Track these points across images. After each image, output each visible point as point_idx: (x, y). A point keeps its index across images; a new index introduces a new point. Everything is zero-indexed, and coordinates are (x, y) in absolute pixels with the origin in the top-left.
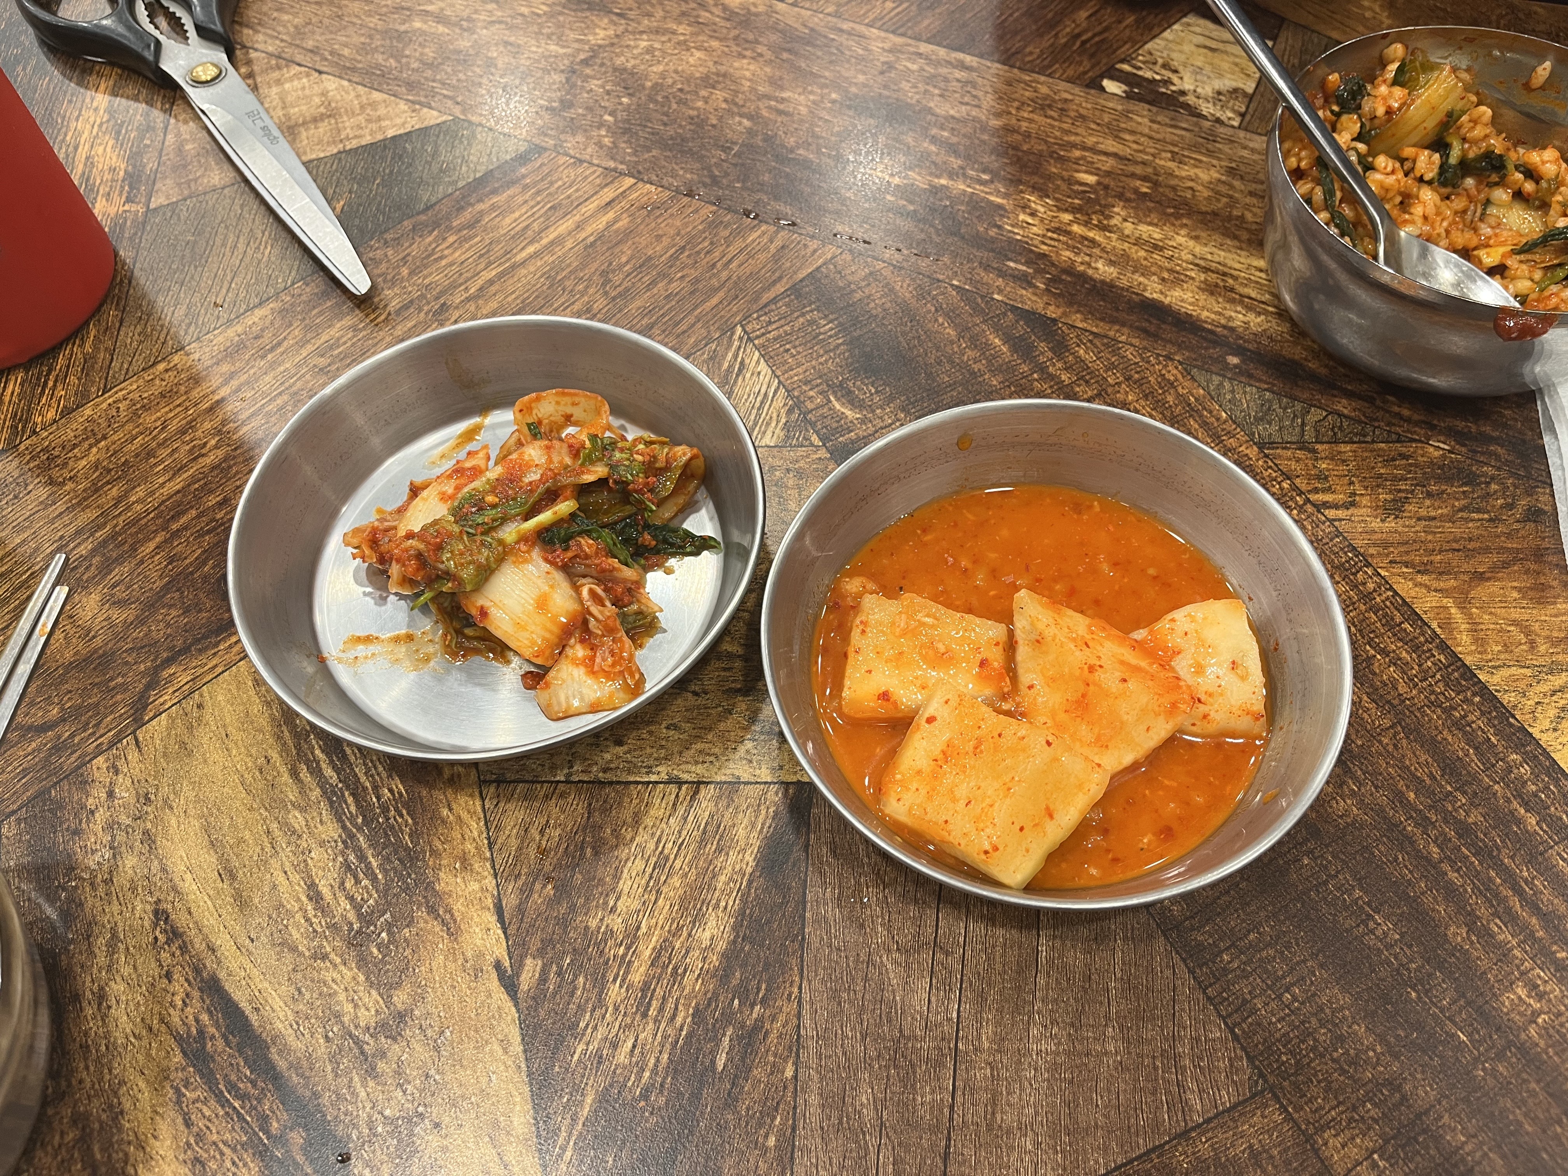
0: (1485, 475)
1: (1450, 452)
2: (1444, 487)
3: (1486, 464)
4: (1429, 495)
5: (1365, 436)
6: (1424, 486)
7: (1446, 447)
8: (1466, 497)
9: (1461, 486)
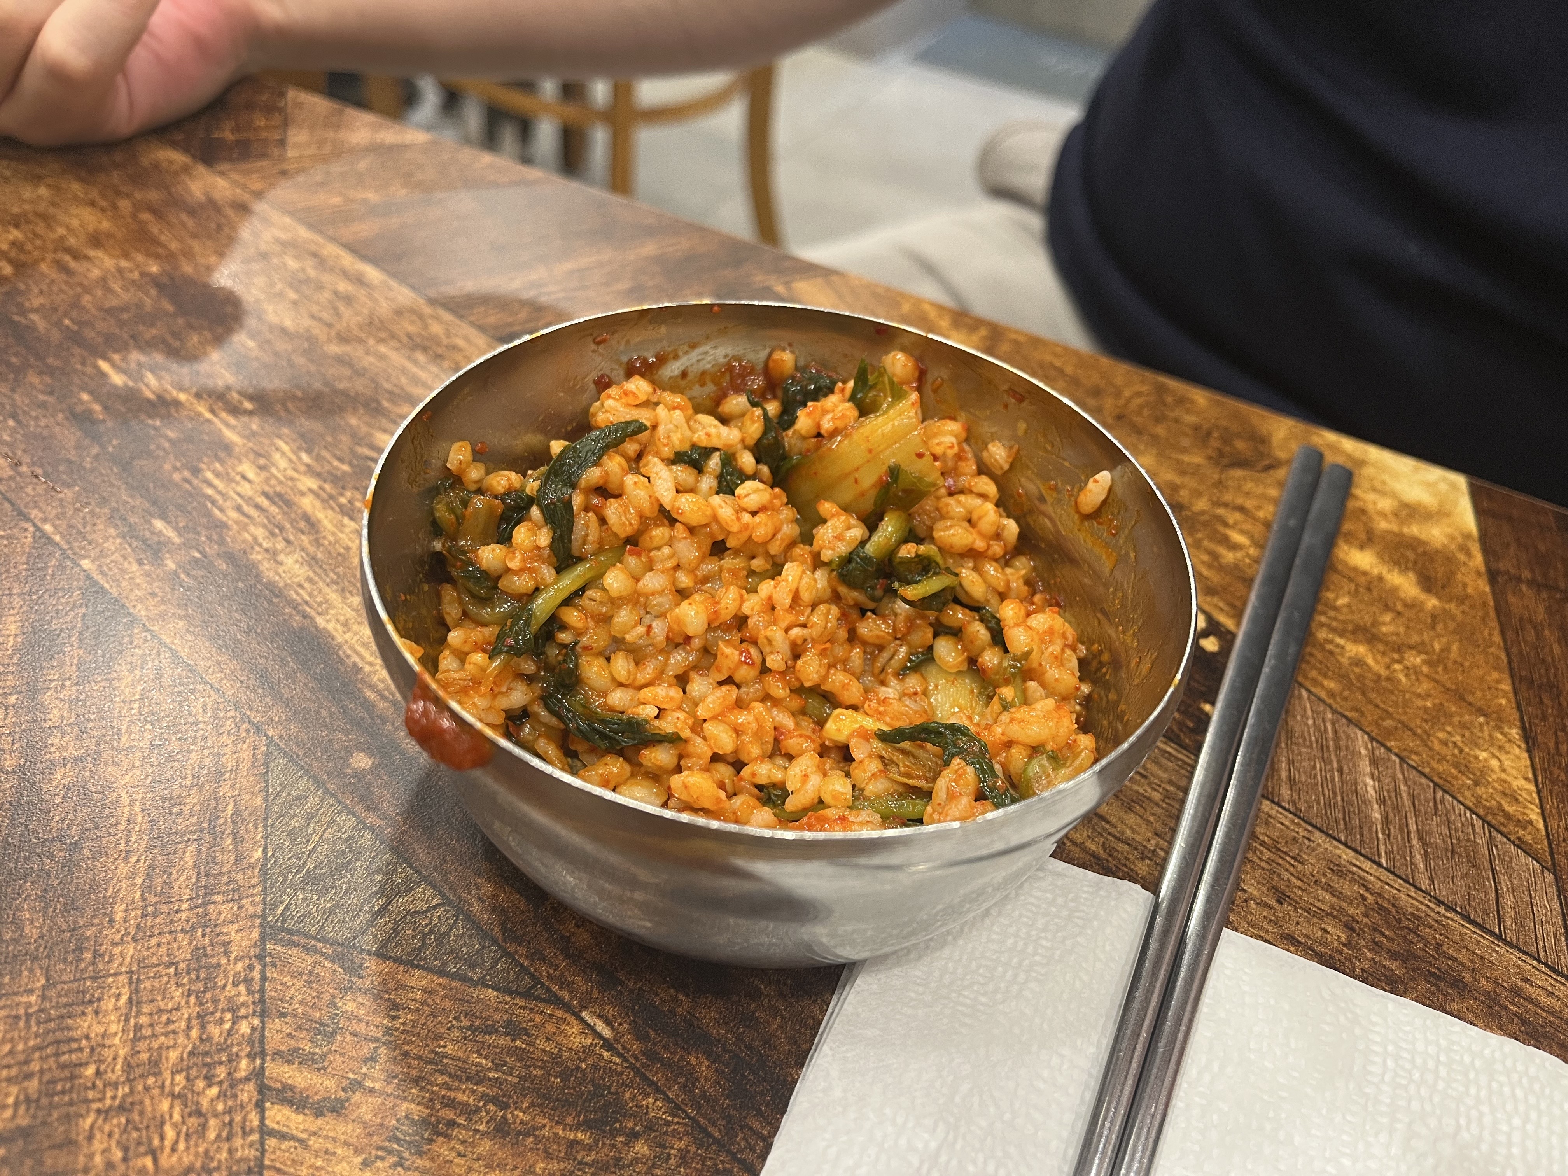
0: (639, 1114)
1: (608, 1045)
2: (540, 1120)
3: (658, 1090)
4: (501, 1130)
5: (472, 966)
6: (504, 1106)
7: (607, 1032)
8: (569, 1157)
9: (576, 1127)
